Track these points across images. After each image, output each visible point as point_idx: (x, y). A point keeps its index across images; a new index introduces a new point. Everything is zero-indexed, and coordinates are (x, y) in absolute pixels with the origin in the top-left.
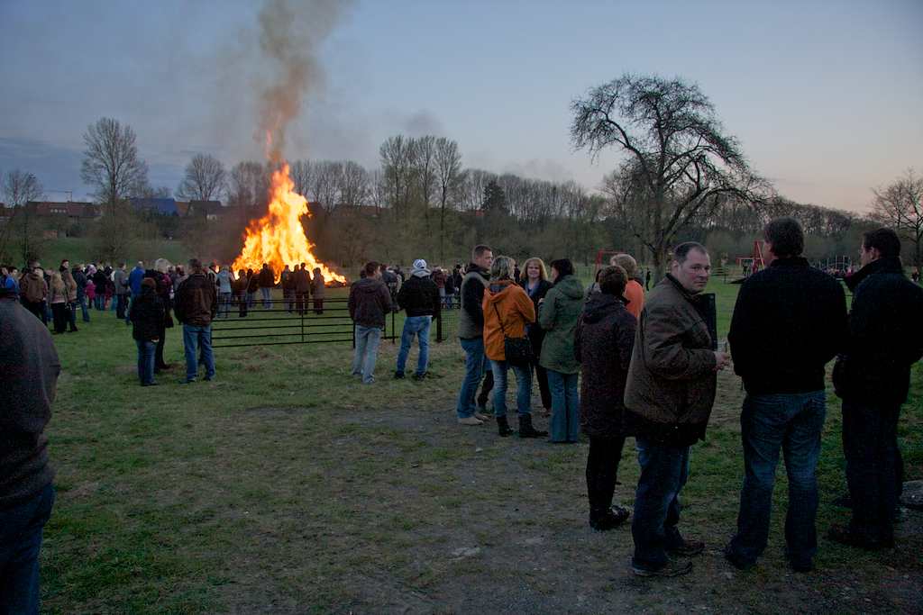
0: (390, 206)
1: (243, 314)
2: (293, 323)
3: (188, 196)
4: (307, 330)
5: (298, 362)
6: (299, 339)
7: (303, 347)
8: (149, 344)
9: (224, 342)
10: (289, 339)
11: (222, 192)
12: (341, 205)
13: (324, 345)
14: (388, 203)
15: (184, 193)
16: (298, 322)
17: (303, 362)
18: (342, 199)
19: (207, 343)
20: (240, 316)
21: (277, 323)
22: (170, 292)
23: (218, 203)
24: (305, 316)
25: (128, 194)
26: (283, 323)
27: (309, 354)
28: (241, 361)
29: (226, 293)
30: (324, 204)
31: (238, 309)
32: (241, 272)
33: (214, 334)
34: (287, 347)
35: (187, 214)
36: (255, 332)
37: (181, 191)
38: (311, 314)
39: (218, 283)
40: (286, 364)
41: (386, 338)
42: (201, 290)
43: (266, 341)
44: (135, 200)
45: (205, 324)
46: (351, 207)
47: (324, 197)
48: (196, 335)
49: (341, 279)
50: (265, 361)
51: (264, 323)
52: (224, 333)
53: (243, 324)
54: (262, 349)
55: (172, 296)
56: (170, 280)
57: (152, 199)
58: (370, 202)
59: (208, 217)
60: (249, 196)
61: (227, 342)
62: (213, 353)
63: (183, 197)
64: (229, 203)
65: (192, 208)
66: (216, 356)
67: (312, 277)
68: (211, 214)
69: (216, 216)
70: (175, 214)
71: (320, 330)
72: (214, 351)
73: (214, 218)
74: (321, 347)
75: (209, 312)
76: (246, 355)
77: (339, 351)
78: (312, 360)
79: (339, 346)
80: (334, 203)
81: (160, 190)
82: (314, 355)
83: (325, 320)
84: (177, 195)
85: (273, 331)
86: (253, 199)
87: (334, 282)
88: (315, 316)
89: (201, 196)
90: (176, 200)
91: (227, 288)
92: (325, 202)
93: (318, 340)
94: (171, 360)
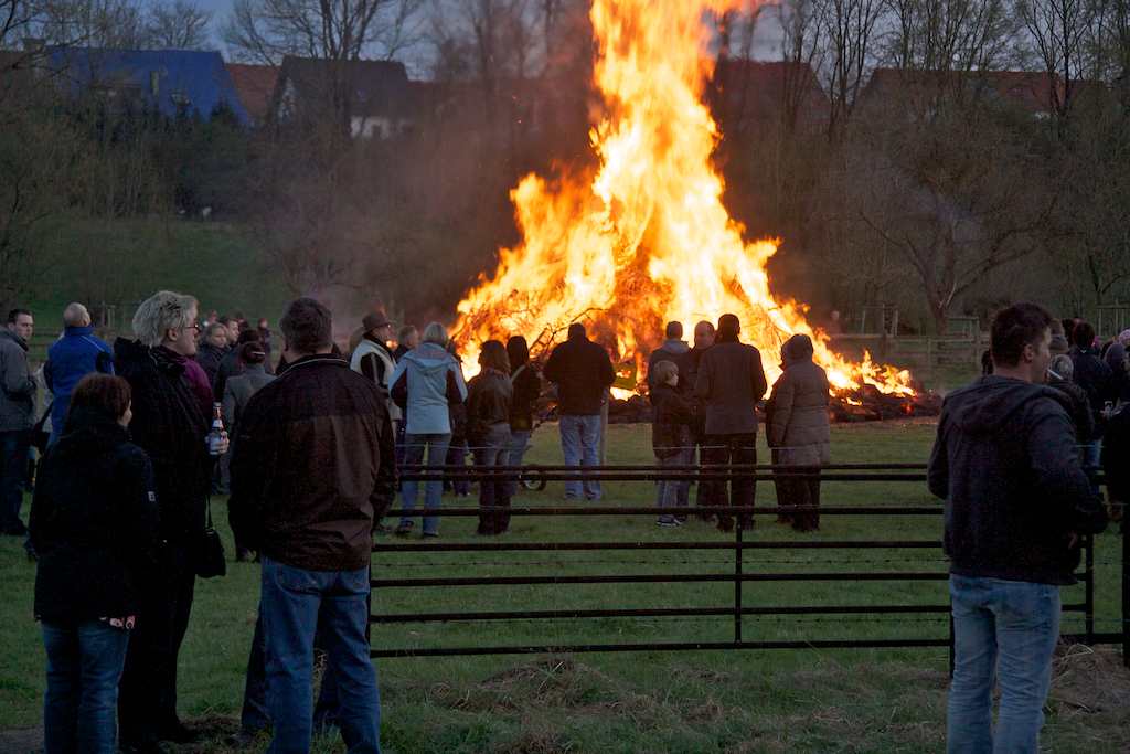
0: (1110, 74)
1: (493, 521)
2: (696, 563)
3: (272, 39)
4: (754, 593)
5: (718, 723)
6: (724, 629)
7: (736, 666)
8: (92, 638)
9: (415, 635)
10: (681, 630)
11: (410, 25)
12: (897, 70)
13: (821, 656)
14: (1099, 51)
15: (260, 26)
16: (723, 561)
17: (737, 728)
18: (901, 47)
19: (356, 635)
20: (482, 530)
21: (633, 563)
22: (210, 429)
23: (393, 69)
24: (747, 537)
25: (36, 28)
26: (655, 564)
27: (765, 695)
28: (483, 717)
29: (430, 437)
30: (825, 68)
31: (472, 501)
32: (489, 352)
33: (381, 603)
34: (674, 662)
35: (270, 116)
36: (542, 597)
37: (247, 21)
38: (766, 529)
39: (401, 394)
40: (670, 732)
41: (1092, 638)
42: (335, 419)
43: (585, 633)
44: (63, 54)
45: (351, 561)
46: (942, 77)
47: (824, 42)
48: (314, 602)
49: (897, 384)
50: (584, 719)
51: (578, 563)
52: (417, 600)
53: (489, 564)
54: (569, 666)
55: (220, 444)
56: (204, 379)
57: (131, 55)
58: (1022, 56)
59: (355, 125)
60: (519, 39)
61: (431, 635)
62: (378, 681)
63: (257, 44)
64: (437, 69)
65: (290, 90)
66: (389, 692)
67: (772, 371)
68: (366, 114)
69: (385, 125)
70: (222, 112)
71: (801, 594)
72: (382, 673)
73: (377, 130)
74: (815, 666)
75: (368, 510)
76: (506, 688)
77: (891, 688)
78: (769, 721)
79: (894, 667)
80: (870, 63)
81: (165, 19)
82: (784, 700)
83: (825, 554)
84: (231, 37)
85: (614, 597)
86: (534, 54)
87: (867, 394)
88: (785, 533)
89: (327, 38)
90: (227, 58)
91: (433, 417)
92: (829, 60)
93: (800, 636)
94: (203, 706)
